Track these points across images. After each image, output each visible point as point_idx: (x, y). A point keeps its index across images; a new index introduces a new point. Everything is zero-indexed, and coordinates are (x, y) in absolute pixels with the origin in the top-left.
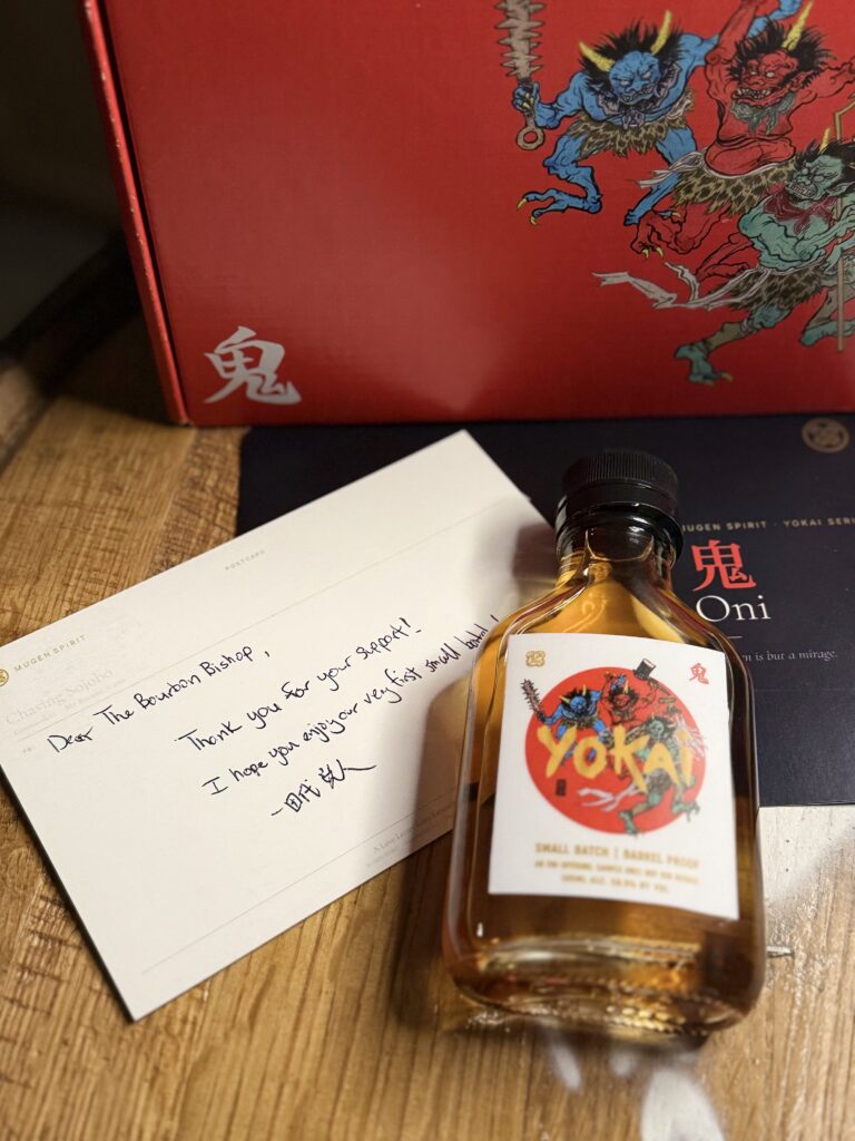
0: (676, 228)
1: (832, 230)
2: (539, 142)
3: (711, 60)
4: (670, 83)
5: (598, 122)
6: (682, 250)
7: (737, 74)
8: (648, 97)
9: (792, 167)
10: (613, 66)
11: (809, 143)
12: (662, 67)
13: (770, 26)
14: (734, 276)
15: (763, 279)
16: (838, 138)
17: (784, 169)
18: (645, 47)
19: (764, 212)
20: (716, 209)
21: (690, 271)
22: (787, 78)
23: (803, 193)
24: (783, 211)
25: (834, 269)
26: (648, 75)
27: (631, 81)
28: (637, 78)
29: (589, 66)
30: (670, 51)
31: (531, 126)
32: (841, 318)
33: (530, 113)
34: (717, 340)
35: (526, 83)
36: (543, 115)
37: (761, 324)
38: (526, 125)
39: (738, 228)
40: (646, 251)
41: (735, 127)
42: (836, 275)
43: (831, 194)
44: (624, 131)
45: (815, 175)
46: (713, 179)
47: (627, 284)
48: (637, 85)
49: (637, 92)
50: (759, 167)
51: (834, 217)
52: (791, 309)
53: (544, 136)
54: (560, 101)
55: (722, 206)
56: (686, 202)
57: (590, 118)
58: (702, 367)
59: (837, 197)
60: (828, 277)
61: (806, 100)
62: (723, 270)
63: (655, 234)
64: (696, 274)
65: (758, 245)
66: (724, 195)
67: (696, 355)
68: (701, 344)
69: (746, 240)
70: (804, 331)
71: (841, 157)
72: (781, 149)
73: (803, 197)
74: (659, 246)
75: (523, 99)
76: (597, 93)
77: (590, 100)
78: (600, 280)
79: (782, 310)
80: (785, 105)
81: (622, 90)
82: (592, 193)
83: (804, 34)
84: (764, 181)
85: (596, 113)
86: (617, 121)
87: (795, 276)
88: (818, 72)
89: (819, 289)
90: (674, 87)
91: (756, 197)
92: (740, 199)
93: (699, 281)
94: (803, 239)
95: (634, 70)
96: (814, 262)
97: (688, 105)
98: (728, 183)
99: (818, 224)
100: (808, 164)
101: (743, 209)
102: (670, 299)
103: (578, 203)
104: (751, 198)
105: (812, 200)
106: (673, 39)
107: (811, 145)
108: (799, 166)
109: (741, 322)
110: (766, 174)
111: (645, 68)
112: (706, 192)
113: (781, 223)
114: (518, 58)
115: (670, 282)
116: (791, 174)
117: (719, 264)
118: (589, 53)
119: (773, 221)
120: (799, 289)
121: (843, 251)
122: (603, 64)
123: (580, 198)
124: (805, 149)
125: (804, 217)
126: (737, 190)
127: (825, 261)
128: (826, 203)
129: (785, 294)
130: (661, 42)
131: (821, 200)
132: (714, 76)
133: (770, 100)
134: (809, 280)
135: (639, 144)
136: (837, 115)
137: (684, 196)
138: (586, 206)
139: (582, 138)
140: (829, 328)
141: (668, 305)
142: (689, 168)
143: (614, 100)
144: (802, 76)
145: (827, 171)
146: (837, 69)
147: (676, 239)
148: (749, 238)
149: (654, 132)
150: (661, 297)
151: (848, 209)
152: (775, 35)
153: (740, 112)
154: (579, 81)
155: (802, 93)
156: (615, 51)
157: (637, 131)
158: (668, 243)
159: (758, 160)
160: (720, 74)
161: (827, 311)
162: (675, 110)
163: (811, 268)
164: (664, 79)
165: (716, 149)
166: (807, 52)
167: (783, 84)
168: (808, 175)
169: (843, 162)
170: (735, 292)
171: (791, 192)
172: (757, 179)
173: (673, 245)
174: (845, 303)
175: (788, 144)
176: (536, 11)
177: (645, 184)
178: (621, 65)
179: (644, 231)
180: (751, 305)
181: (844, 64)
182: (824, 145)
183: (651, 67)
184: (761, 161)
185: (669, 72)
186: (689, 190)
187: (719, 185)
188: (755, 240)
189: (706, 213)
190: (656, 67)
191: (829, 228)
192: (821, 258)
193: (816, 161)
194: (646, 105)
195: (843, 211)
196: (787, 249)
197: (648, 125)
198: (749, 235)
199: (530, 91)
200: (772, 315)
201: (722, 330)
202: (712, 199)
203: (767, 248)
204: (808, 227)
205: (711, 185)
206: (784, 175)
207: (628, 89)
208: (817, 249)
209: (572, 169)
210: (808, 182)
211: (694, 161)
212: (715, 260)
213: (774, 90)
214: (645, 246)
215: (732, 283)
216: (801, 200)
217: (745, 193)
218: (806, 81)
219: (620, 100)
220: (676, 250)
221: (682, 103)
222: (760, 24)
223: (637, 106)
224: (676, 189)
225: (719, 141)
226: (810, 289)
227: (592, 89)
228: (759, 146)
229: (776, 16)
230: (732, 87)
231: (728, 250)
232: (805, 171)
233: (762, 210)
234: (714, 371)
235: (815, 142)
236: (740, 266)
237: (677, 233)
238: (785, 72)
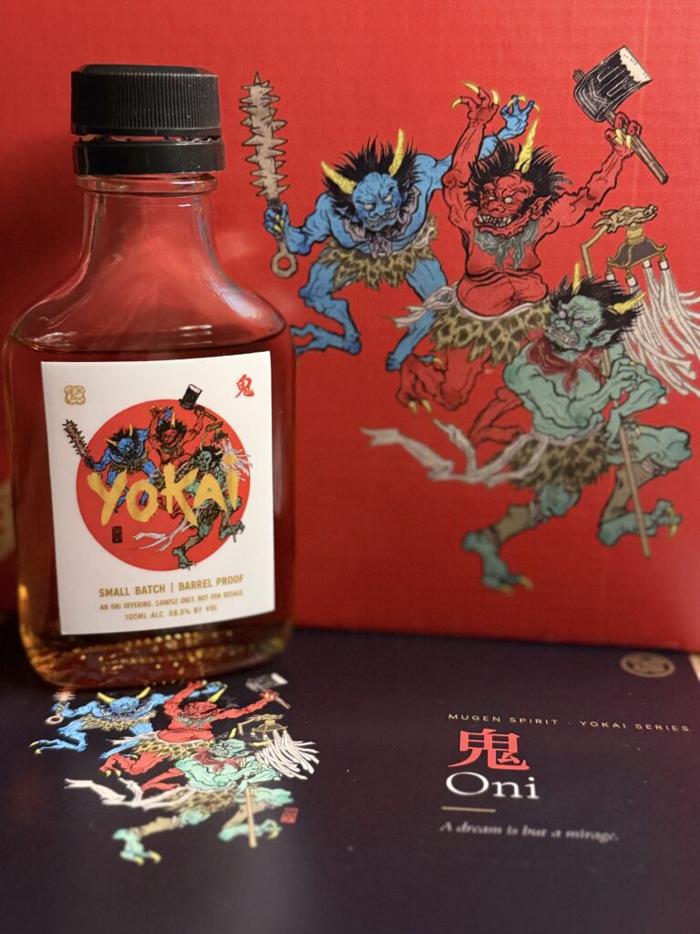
0: (439, 377)
1: (603, 391)
2: (293, 269)
3: (447, 182)
4: (411, 208)
5: (347, 250)
6: (451, 405)
7: (475, 198)
8: (392, 223)
9: (547, 309)
10: (355, 188)
11: (560, 281)
12: (402, 190)
13: (500, 144)
14: (508, 443)
15: (542, 448)
16: (590, 276)
17: (539, 311)
18: (383, 168)
19: (528, 363)
20: (477, 356)
21: (463, 433)
22: (526, 205)
23: (564, 340)
24: (548, 363)
25: (617, 441)
26: (389, 198)
27: (374, 204)
28: (379, 202)
29: (333, 188)
30: (407, 175)
31: (284, 252)
32: (638, 509)
33: (281, 237)
34: (507, 527)
35: (274, 203)
36: (294, 239)
37: (550, 509)
38: (279, 250)
39: (503, 380)
40: (413, 405)
41: (484, 262)
42: (620, 449)
43: (595, 343)
44: (373, 261)
45: (573, 319)
46: (468, 320)
47: (397, 448)
48: (380, 209)
49: (381, 217)
50: (512, 307)
51: (604, 373)
52: (579, 491)
53: (297, 264)
54: (309, 224)
55: (483, 352)
56: (446, 346)
57: (339, 245)
58: (496, 566)
59: (602, 347)
60: (613, 452)
61: (549, 230)
62: (496, 434)
63: (419, 386)
64: (469, 436)
65: (529, 405)
66: (482, 340)
67: (485, 547)
68: (488, 532)
69: (515, 397)
70: (600, 525)
71: (598, 299)
72: (530, 286)
73: (566, 346)
74: (426, 399)
75: (274, 220)
76: (343, 217)
77: (338, 225)
78: (369, 438)
79: (569, 492)
80: (529, 235)
81: (366, 214)
82: (350, 330)
83: (535, 155)
84: (522, 325)
85: (343, 239)
86: (365, 249)
87: (576, 448)
88: (556, 198)
89: (605, 467)
90: (416, 211)
91: (517, 344)
92: (500, 345)
93: (475, 445)
94: (575, 399)
95: (376, 193)
96: (593, 431)
97: (432, 233)
98: (486, 325)
99: (587, 382)
100: (565, 306)
101: (505, 358)
102: (446, 468)
103: (337, 341)
104: (511, 345)
105: (576, 351)
106: (409, 160)
107: (564, 283)
108: (555, 309)
109: (527, 505)
110: (522, 315)
111: (384, 191)
112: (464, 335)
113: (550, 377)
114: (266, 177)
115: (443, 447)
116: (548, 316)
117: (491, 426)
118: (332, 173)
119: (539, 375)
120: (583, 466)
121: (622, 418)
122: (346, 185)
123: (339, 335)
124: (557, 289)
125: (571, 371)
126: (495, 334)
127: (604, 430)
128: (592, 355)
129: (570, 471)
130: (397, 162)
131: (585, 352)
132: (452, 201)
133: (512, 229)
134: (592, 453)
135: (389, 275)
136: (584, 247)
137: (442, 340)
138: (346, 345)
139: (333, 267)
140: (628, 522)
141: (445, 476)
142: (443, 305)
143: (360, 225)
144: (541, 202)
145: (585, 315)
146: (574, 194)
147: (442, 392)
148: (517, 395)
149: (402, 262)
150: (438, 467)
151: (617, 364)
152: (506, 155)
153: (484, 241)
154: (325, 203)
155: (544, 221)
156: (356, 171)
157: (386, 261)
158: (434, 396)
159: (512, 299)
160: (459, 198)
161: (619, 499)
162: (420, 239)
163: (592, 438)
164: (405, 204)
165: (466, 285)
166: (541, 172)
167: (522, 211)
168: (566, 319)
169: (601, 305)
170: (514, 465)
171: (552, 339)
172: (514, 322)
173: (439, 398)
174: (639, 488)
175: (539, 282)
176: (278, 129)
177: (401, 322)
178: (362, 186)
179: (408, 380)
180: (534, 482)
181: (581, 189)
182: (577, 284)
183: (391, 189)
184: (515, 300)
185: (409, 196)
186: (446, 332)
187: (475, 328)
188: (524, 398)
189: (468, 360)
190: (396, 190)
191: (602, 386)
192: (600, 426)
193: (572, 303)
194: (391, 232)
195: (612, 365)
196: (561, 412)
197: (395, 254)
198: (518, 391)
199: (280, 212)
200: (558, 498)
201: (508, 514)
202: (471, 344)
203: (538, 408)
204: (578, 384)
205: (468, 327)
206: (540, 319)
207: (372, 214)
208: (594, 413)
209: (327, 301)
210: (568, 328)
211: (446, 298)
212: (485, 420)
213: (514, 218)
214: (412, 399)
215: (509, 451)
216: (564, 350)
217: (505, 337)
218: (546, 208)
219: (365, 225)
220: (443, 405)
221: (426, 230)
222: (489, 144)
223: (383, 232)
224: (433, 330)
225: (468, 275)
226: (595, 466)
227: (337, 213)
228: (510, 282)
229: (504, 135)
230: (473, 213)
231: (499, 407)
232: (562, 314)
233: (524, 360)
234: (511, 573)
235: (566, 280)
236: (513, 431)
237: (441, 383)
238: (522, 197)
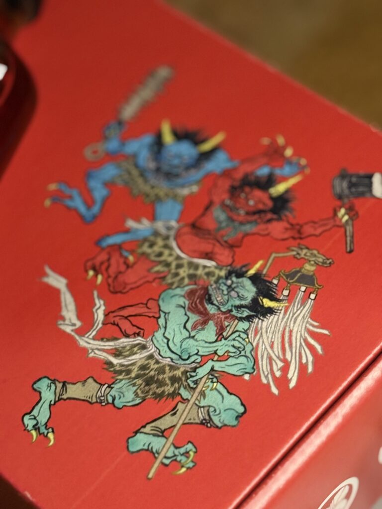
0: (123, 268)
1: (214, 344)
3: (226, 174)
5: (137, 168)
6: (113, 290)
7: (234, 191)
9: (223, 273)
11: (245, 263)
14: (127, 336)
15: (145, 354)
16: (264, 272)
17: (217, 272)
19: (184, 296)
20: (158, 272)
21: (105, 311)
22: (260, 212)
23: (217, 298)
24: (196, 304)
25: (196, 383)
30: (206, 156)
32: (171, 439)
37: (114, 399)
39: (159, 297)
40: (91, 273)
41: (208, 223)
42: (194, 389)
43: (234, 313)
45: (233, 290)
46: (170, 248)
47: (57, 292)
51: (225, 334)
52: (144, 400)
55: (162, 272)
56: (144, 254)
59: (236, 318)
60: (187, 388)
61: (262, 233)
62: (126, 325)
63: (106, 265)
64: (106, 315)
65: (161, 321)
66: (168, 265)
67: (48, 395)
68: (59, 386)
69: (157, 310)
70: (136, 432)
71: (257, 288)
72: (225, 255)
73: (215, 302)
74: (102, 274)
78: (45, 274)
79: (137, 395)
80: (248, 228)
82: (96, 209)
83: (287, 191)
84: (200, 272)
87: (167, 368)
88: (280, 219)
89: (175, 394)
90: (197, 175)
91: (186, 281)
92: (177, 274)
93: (104, 324)
94: (193, 337)
96: (186, 365)
98: (178, 258)
99: (210, 332)
100: (234, 279)
101: (172, 284)
102: (74, 325)
104: (183, 279)
105: (219, 309)
106: (215, 149)
107: (244, 266)
108: (228, 276)
109: (102, 385)
110: (205, 267)
112: (160, 254)
113: (188, 313)
115: (85, 312)
116: (219, 278)
117: (126, 318)
119: (184, 308)
120: (161, 384)
121: (212, 369)
123: (87, 206)
124: (238, 267)
125: (206, 318)
126: (179, 266)
127: (194, 369)
128: (226, 318)
129: (149, 382)
130: (207, 146)
131: (224, 313)
133: (241, 219)
134: (174, 379)
136: (274, 255)
137: (145, 249)
138: (86, 215)
140: (157, 443)
141: (68, 329)
142: (163, 231)
144: (269, 216)
145: (242, 292)
146: (292, 225)
147: (116, 277)
148: (160, 310)
149: (162, 195)
150: (70, 322)
151: (237, 334)
152: (270, 181)
153: (219, 214)
155: (262, 226)
158: (109, 277)
159: (207, 253)
160: (226, 184)
161: (164, 423)
163: (182, 369)
165: (188, 229)
166: (281, 203)
167: (254, 213)
168: (229, 287)
169: (256, 293)
170: (117, 353)
171: (211, 292)
172: (196, 267)
173: (110, 280)
174: (184, 424)
175: (231, 255)
177: (131, 223)
179: (103, 257)
180: (120, 372)
181: (297, 224)
182: (252, 272)
184: (208, 256)
186: (152, 245)
187: (170, 255)
188: (162, 315)
189: (149, 271)
191: (216, 341)
192: (194, 365)
193: (240, 280)
194: (170, 176)
195: (234, 332)
196: (177, 340)
197: (162, 187)
198: (162, 308)
202: (160, 263)
203: (165, 328)
204: (203, 329)
205: (166, 252)
206: (214, 276)
208: (197, 354)
210: (225, 292)
211: (169, 228)
212: (125, 313)
213: (248, 213)
214: (94, 269)
215: (124, 341)
216: (212, 304)
217: (183, 272)
218: (269, 221)
220: (109, 285)
222: (265, 170)
223: (167, 174)
224: (145, 240)
225: (193, 226)
226: (169, 389)
228: (214, 245)
231: (143, 310)
232: (229, 282)
233: (183, 293)
234: (46, 425)
235: (249, 266)
236: (138, 331)
237: (120, 272)
238: (261, 207)
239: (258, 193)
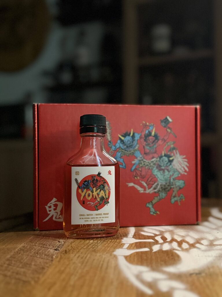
0: (140, 172)
2: (113, 153)
3: (141, 137)
4: (134, 142)
5: (123, 149)
6: (143, 178)
7: (145, 140)
11: (160, 154)
12: (133, 139)
13: (149, 132)
18: (129, 135)
22: (154, 141)
23: (162, 165)
25: (172, 183)
29: (120, 139)
30: (133, 137)
31: (111, 150)
33: (111, 147)
34: (154, 202)
35: (110, 142)
36: (113, 148)
38: (110, 150)
40: (136, 178)
44: (128, 151)
46: (145, 162)
47: (133, 187)
48: (129, 142)
49: (129, 144)
53: (114, 152)
54: (116, 145)
57: (122, 149)
58: (152, 210)
60: (172, 185)
64: (146, 183)
65: (157, 177)
66: (148, 165)
68: (151, 203)
75: (110, 145)
76: (122, 144)
77: (121, 145)
78: (128, 185)
80: (155, 146)
81: (126, 143)
82: (124, 165)
84: (155, 162)
85: (122, 147)
86: (126, 149)
88: (159, 140)
89: (171, 188)
90: (135, 143)
91: (154, 166)
92: (151, 166)
97: (138, 146)
98: (148, 162)
102: (142, 190)
106: (134, 134)
108: (160, 159)
110: (155, 160)
111: (129, 139)
112: (144, 164)
114: (108, 137)
115: (142, 186)
118: (120, 136)
120: (167, 188)
122: (123, 138)
123: (122, 165)
125: (163, 170)
126: (150, 164)
127: (170, 181)
129: (165, 189)
130: (132, 134)
132: (141, 141)
134: (168, 186)
135: (131, 154)
136: (164, 148)
138: (123, 167)
139: (121, 153)
141: (142, 192)
142: (140, 159)
143: (125, 145)
144: (156, 141)
149: (133, 151)
150: (141, 190)
154: (119, 141)
156: (124, 136)
157: (130, 151)
160: (142, 140)
161: (174, 195)
162: (136, 147)
170: (155, 189)
172: (153, 162)
173: (141, 176)
176: (111, 129)
177: (133, 162)
178: (126, 138)
180: (158, 192)
182: (163, 155)
183: (131, 139)
186: (141, 164)
194: (131, 146)
199: (110, 143)
200: (163, 195)
201: (154, 199)
205: (145, 163)
209: (120, 159)
211: (141, 158)
215: (154, 186)
218: (157, 142)
219: (126, 145)
223: (129, 146)
224: (139, 163)
225: (145, 153)
226: (169, 188)
227: (121, 143)
229: (149, 130)
230: (145, 143)
234: (155, 211)
235: (162, 154)
238: (153, 140)
239: (150, 137)
